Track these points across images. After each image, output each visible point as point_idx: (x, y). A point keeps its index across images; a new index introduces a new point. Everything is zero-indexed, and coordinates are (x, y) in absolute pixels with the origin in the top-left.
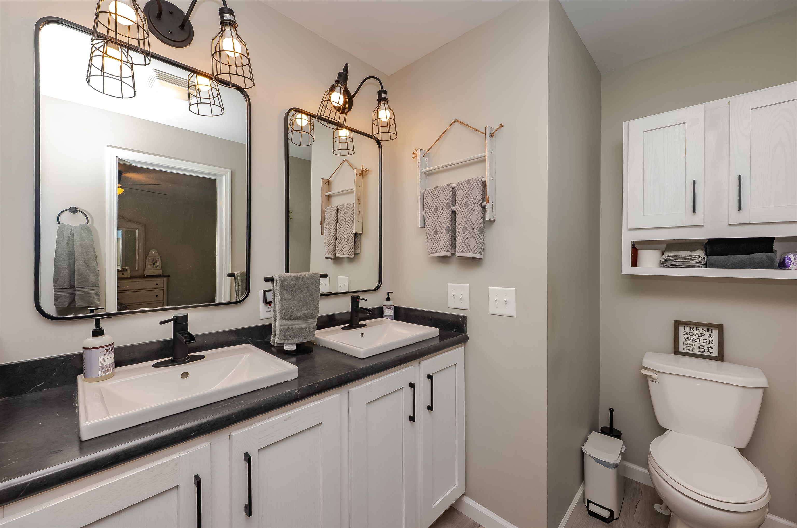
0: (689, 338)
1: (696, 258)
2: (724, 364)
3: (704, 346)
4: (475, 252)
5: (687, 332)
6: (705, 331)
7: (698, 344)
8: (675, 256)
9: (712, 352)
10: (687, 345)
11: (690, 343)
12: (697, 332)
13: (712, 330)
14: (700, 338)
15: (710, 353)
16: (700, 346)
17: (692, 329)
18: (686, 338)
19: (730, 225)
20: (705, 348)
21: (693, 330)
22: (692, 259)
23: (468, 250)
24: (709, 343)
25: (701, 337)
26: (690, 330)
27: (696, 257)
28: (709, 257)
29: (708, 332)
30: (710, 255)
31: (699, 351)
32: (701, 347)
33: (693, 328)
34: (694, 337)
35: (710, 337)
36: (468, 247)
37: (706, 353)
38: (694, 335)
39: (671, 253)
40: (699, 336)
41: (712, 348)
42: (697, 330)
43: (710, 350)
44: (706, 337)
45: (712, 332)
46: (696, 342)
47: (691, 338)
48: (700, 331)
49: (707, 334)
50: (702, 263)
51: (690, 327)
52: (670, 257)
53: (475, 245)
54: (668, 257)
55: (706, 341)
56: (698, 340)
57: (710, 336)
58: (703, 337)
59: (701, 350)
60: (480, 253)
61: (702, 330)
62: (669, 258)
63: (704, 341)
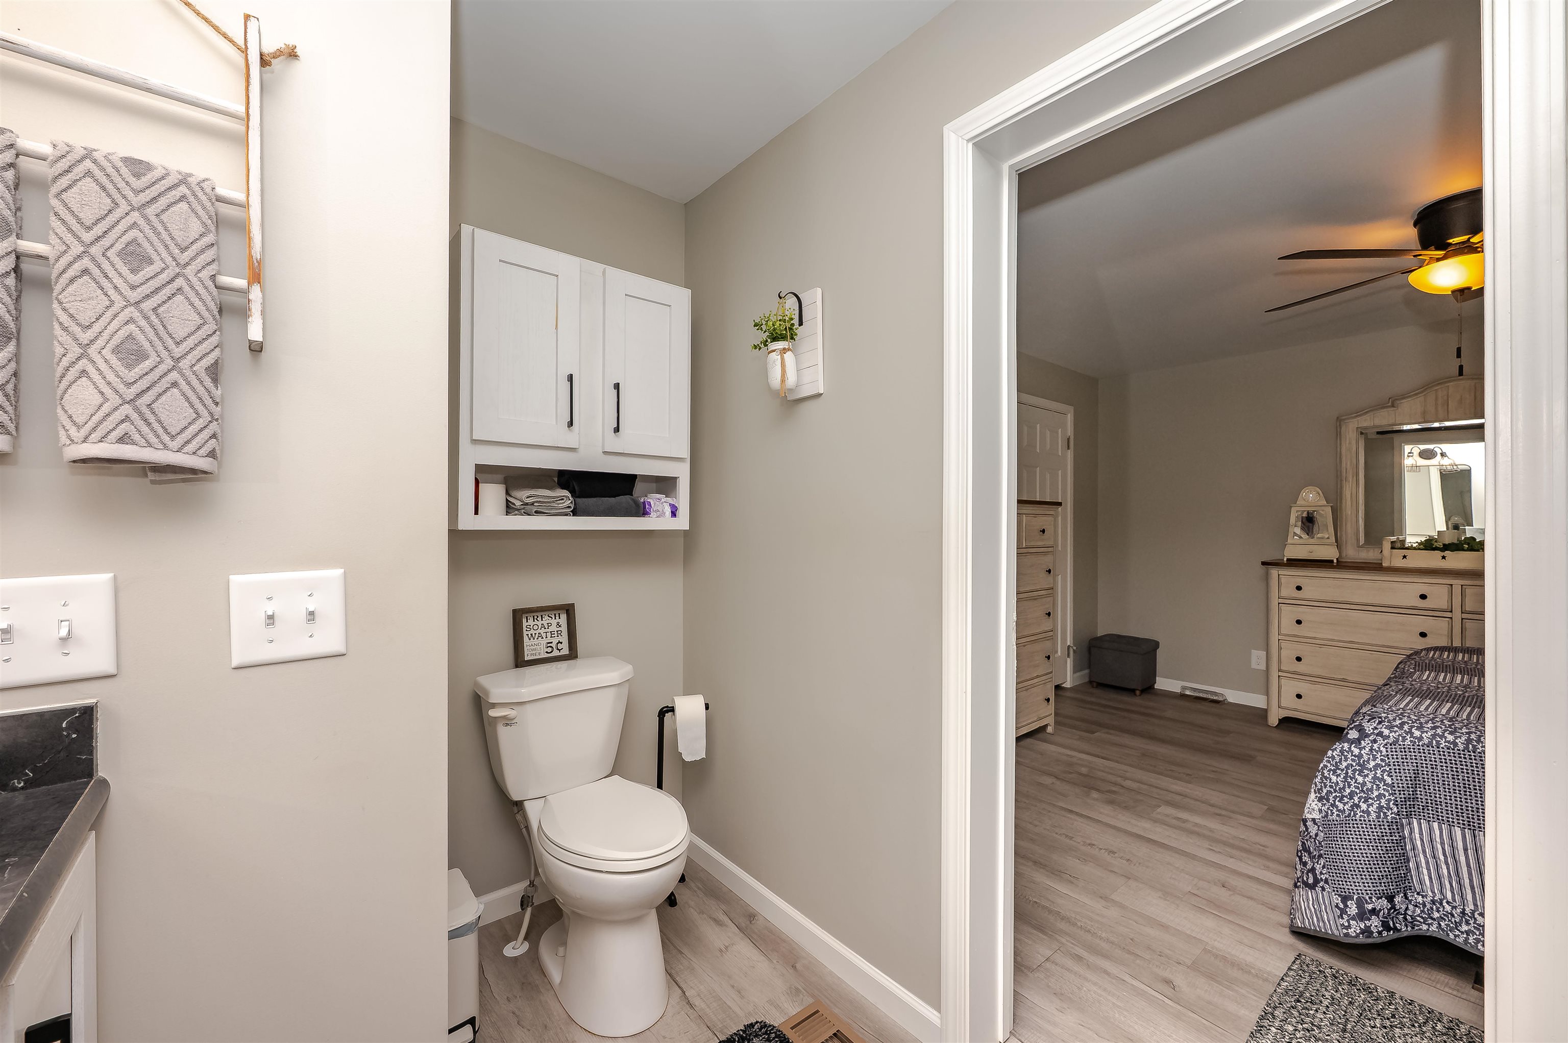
0: (533, 635)
1: (563, 501)
2: (578, 662)
3: (552, 643)
4: (191, 447)
5: (530, 626)
6: (552, 618)
7: (544, 641)
8: (538, 496)
9: (562, 649)
10: (532, 647)
11: (534, 642)
12: (542, 622)
13: (559, 614)
14: (546, 630)
15: (560, 650)
16: (548, 643)
17: (536, 619)
18: (530, 635)
19: (605, 453)
20: (554, 645)
21: (538, 621)
22: (558, 502)
23: (158, 436)
24: (558, 636)
25: (548, 628)
26: (534, 621)
27: (563, 499)
28: (578, 500)
29: (555, 619)
30: (579, 497)
31: (547, 652)
32: (549, 645)
33: (538, 617)
34: (539, 631)
35: (558, 626)
36: (156, 425)
37: (556, 653)
38: (540, 628)
39: (532, 491)
40: (545, 628)
41: (561, 643)
42: (542, 620)
43: (560, 646)
44: (554, 628)
45: (560, 618)
46: (543, 638)
47: (535, 634)
48: (546, 620)
49: (554, 622)
50: (572, 508)
51: (534, 617)
52: (531, 498)
53: (190, 424)
54: (528, 497)
55: (554, 634)
56: (544, 636)
57: (558, 624)
58: (551, 629)
59: (549, 650)
60: (212, 454)
61: (549, 618)
62: (528, 499)
63: (552, 634)
